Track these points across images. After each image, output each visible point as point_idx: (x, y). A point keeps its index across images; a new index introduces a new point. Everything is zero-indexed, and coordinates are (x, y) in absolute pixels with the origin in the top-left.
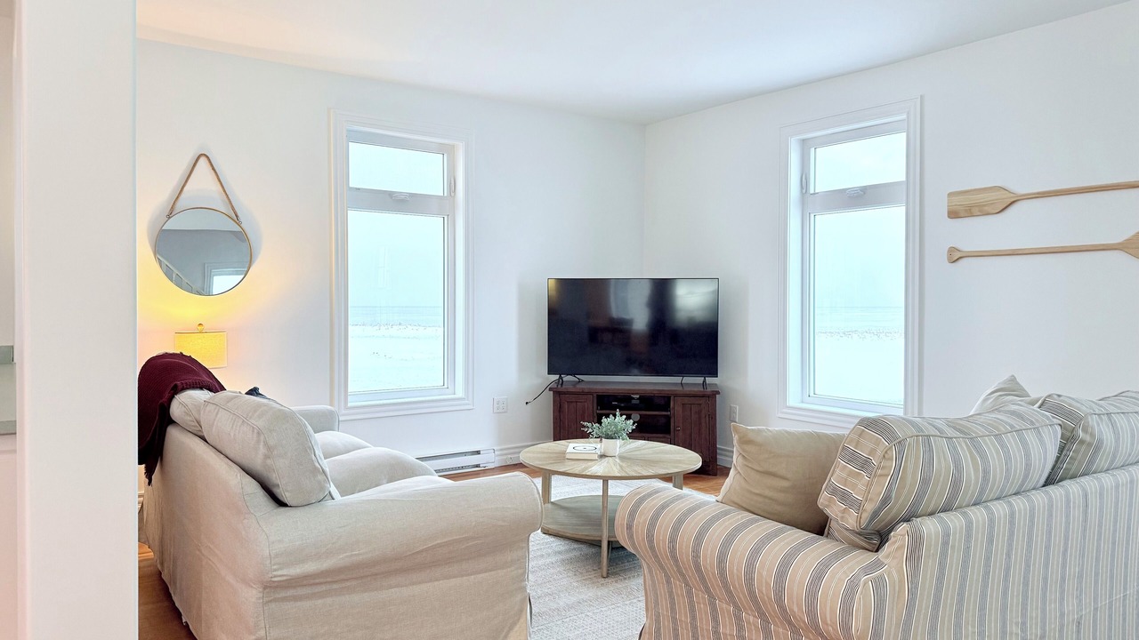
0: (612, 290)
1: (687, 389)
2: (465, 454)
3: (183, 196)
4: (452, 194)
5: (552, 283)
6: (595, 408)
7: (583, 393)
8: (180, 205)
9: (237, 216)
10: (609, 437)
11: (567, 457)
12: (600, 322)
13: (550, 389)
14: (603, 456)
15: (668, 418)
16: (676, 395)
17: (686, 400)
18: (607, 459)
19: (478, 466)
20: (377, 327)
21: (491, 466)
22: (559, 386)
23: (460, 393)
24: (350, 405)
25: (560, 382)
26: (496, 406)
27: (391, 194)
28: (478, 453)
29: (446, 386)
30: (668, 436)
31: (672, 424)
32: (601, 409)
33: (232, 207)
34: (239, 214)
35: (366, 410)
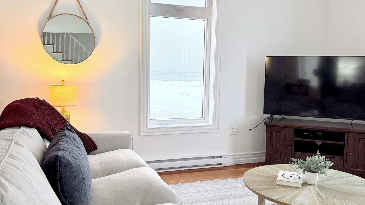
0: (300, 63)
1: (356, 129)
2: (213, 157)
3: (57, 7)
4: (210, 6)
5: (268, 58)
6: (293, 136)
7: (286, 127)
8: (56, 12)
9: (87, 19)
10: (310, 171)
11: (278, 183)
12: (291, 82)
13: (265, 123)
14: (305, 184)
15: (343, 147)
16: (349, 132)
17: (356, 136)
18: (308, 187)
19: (220, 164)
20: (185, 81)
21: (228, 165)
22: (270, 122)
23: (211, 123)
24: (149, 127)
25: (271, 119)
26: (232, 130)
27: (174, 6)
28: (221, 157)
29: (203, 118)
30: (342, 157)
31: (345, 150)
32: (296, 138)
33: (84, 13)
34: (88, 18)
35: (158, 130)
